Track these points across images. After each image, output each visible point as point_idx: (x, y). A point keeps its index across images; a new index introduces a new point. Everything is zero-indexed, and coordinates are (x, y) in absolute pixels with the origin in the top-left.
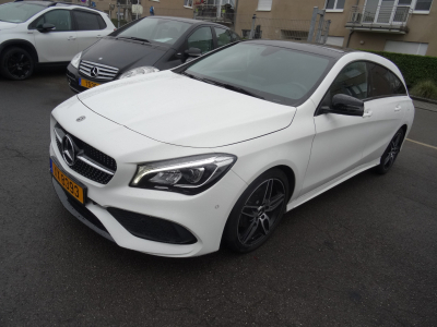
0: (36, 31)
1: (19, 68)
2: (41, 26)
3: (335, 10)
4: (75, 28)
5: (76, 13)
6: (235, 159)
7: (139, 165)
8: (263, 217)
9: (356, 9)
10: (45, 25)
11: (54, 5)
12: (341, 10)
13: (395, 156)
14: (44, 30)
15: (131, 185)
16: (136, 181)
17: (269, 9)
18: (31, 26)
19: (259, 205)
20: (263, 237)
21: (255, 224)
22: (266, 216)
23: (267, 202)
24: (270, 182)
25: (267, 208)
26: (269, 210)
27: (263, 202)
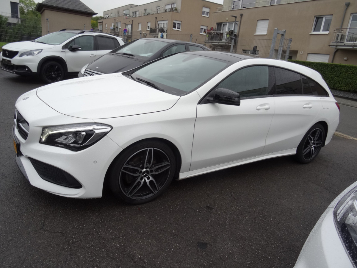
0: (67, 50)
1: (54, 76)
2: (71, 47)
3: (321, 32)
4: (96, 48)
5: (98, 38)
6: (112, 128)
7: (44, 128)
8: (148, 178)
9: (340, 30)
10: (74, 46)
11: (83, 32)
12: (327, 32)
13: (318, 149)
14: (73, 50)
15: (41, 142)
16: (43, 140)
17: (265, 34)
18: (65, 47)
19: (143, 168)
20: (152, 195)
21: (140, 182)
22: (151, 178)
23: (150, 166)
24: (150, 150)
25: (152, 171)
26: (154, 173)
27: (145, 166)
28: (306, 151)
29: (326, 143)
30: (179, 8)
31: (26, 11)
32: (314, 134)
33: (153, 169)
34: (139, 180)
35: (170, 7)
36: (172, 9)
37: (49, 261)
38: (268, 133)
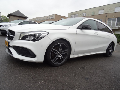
5: (30, 22)
6: (48, 33)
7: (21, 33)
11: (25, 20)
16: (21, 38)
18: (19, 24)
19: (58, 51)
20: (61, 63)
21: (57, 57)
22: (61, 56)
23: (61, 50)
24: (62, 44)
25: (61, 53)
26: (62, 54)
27: (60, 50)
28: (109, 52)
29: (114, 50)
30: (54, 18)
31: (3, 19)
32: (111, 46)
33: (62, 52)
34: (57, 56)
35: (51, 18)
36: (52, 18)
37: (26, 84)
38: (98, 43)
